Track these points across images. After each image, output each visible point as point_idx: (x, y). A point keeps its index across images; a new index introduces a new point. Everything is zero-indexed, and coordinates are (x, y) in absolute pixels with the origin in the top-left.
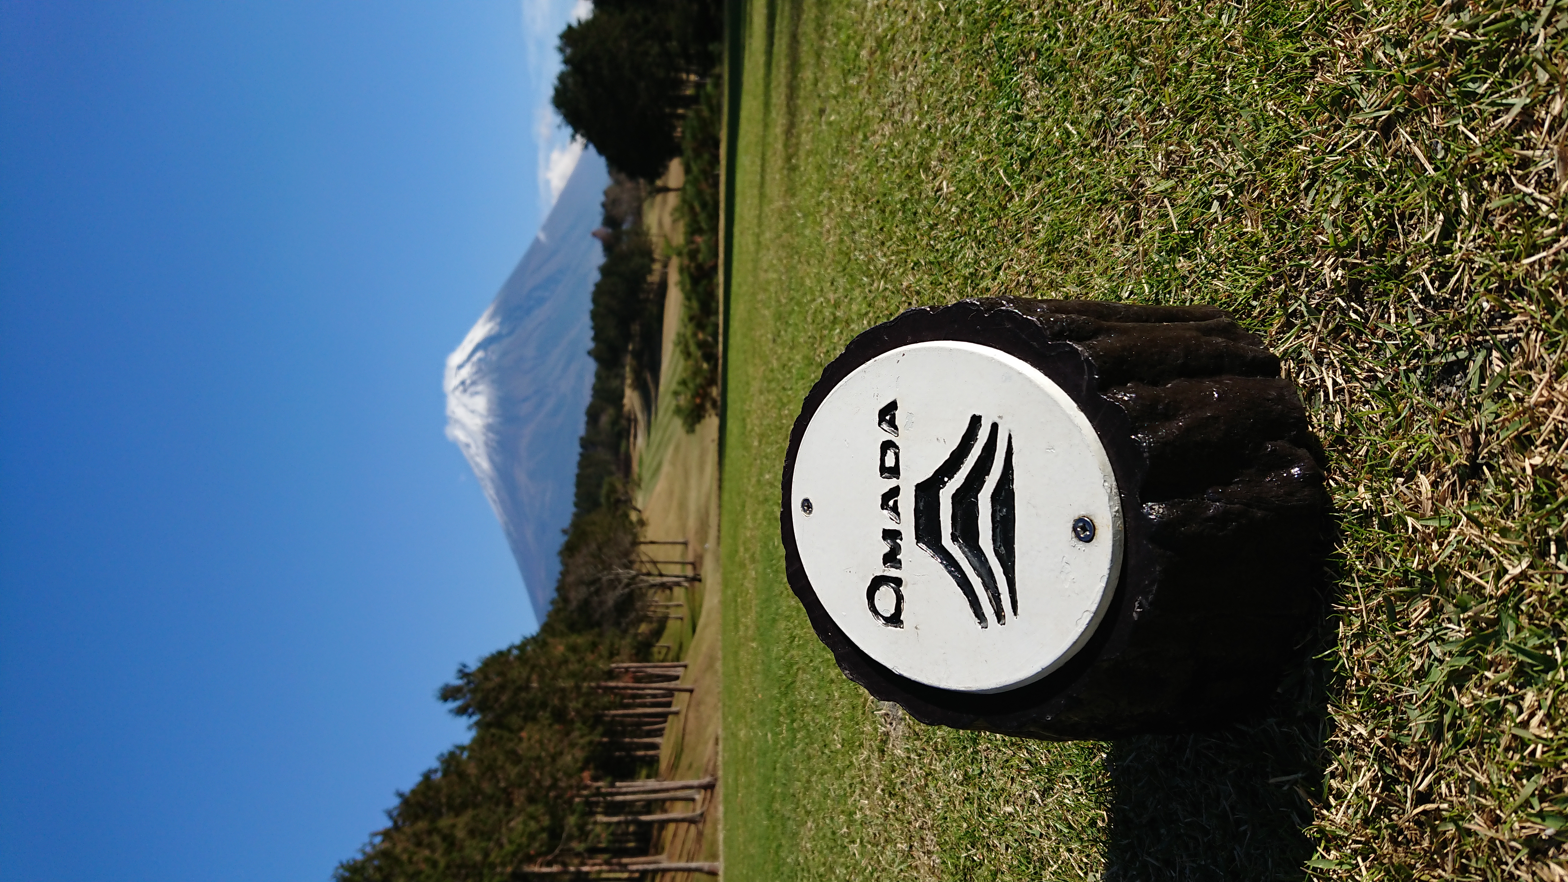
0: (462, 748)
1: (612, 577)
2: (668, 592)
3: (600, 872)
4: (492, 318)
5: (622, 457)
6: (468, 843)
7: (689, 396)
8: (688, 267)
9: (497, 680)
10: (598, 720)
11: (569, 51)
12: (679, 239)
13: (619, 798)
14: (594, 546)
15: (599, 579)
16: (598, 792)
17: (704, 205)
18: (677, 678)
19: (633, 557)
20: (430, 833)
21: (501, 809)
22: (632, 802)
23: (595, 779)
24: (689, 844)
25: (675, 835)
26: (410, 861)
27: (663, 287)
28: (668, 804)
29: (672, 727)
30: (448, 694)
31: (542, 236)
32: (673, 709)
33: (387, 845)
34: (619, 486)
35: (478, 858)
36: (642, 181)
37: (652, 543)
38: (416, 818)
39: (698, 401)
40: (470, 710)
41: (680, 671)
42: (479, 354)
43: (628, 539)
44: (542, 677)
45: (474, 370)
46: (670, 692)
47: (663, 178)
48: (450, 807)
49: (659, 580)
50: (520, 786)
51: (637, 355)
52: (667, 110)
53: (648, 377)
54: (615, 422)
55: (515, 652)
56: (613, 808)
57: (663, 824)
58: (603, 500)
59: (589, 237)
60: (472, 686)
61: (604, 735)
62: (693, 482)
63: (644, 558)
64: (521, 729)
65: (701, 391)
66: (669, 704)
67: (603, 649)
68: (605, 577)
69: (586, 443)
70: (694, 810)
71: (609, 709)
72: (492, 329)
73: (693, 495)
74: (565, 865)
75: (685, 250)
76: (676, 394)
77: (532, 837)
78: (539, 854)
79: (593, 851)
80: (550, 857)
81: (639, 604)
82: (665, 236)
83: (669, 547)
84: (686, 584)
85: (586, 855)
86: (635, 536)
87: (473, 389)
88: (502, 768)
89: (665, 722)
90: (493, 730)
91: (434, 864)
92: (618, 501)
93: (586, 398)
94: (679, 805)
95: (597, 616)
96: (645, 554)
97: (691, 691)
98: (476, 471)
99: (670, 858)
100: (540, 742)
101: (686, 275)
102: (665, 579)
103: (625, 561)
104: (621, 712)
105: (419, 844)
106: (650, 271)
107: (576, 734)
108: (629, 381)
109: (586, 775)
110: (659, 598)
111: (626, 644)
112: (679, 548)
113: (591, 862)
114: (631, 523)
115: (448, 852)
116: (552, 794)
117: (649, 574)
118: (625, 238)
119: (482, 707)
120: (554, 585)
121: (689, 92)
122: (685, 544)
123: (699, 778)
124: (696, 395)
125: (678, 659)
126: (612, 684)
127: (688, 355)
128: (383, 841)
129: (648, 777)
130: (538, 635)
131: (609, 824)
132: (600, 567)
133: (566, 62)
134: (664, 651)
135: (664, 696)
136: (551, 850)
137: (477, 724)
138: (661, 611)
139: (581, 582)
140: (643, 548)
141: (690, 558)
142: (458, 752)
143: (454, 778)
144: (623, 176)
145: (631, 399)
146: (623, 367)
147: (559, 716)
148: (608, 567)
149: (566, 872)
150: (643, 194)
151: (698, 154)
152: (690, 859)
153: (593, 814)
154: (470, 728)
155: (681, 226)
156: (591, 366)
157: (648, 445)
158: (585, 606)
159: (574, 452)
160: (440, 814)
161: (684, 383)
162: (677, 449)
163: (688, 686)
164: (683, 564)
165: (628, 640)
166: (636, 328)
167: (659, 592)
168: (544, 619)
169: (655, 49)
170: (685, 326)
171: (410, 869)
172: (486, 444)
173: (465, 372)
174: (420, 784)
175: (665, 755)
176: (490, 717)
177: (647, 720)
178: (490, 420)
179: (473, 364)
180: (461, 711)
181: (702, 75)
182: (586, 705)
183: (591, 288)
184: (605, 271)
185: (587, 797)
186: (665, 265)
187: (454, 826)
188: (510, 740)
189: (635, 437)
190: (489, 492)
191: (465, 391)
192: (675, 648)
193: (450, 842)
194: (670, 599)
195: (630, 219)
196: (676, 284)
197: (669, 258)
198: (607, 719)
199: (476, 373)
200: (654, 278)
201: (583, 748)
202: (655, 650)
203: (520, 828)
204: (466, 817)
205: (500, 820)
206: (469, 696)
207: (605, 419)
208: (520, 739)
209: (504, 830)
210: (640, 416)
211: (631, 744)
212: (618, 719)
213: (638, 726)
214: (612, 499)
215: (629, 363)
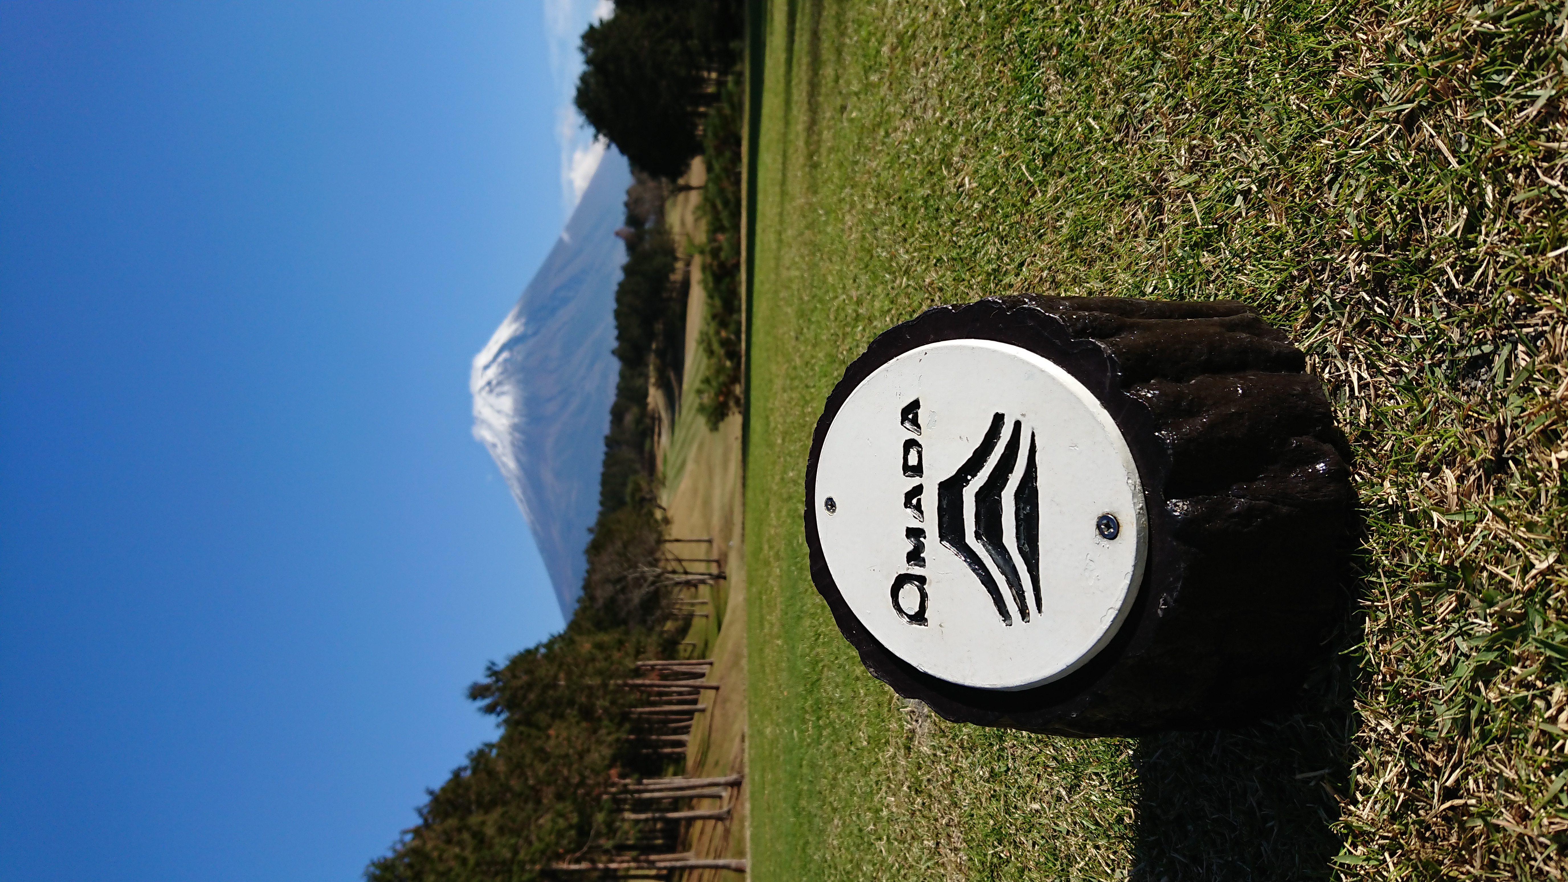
0: (490, 746)
1: (637, 575)
2: (693, 589)
3: (628, 869)
4: (517, 318)
5: (646, 455)
6: (497, 840)
7: (712, 394)
8: (711, 265)
9: (524, 678)
10: (625, 717)
11: (591, 51)
12: (701, 237)
13: (647, 795)
14: (619, 544)
15: (625, 578)
16: (625, 790)
17: (726, 203)
18: (703, 675)
19: (658, 555)
20: (459, 830)
21: (530, 806)
22: (659, 800)
23: (623, 776)
24: (717, 841)
25: (702, 832)
26: (440, 858)
27: (686, 285)
28: (695, 801)
29: (698, 724)
30: (477, 692)
31: (566, 237)
32: (699, 706)
33: (417, 843)
34: (644, 484)
35: (507, 854)
36: (664, 180)
37: (677, 541)
38: (446, 815)
39: (721, 399)
40: (499, 709)
41: (705, 669)
42: (505, 355)
43: (653, 537)
44: (569, 674)
45: (500, 370)
46: (696, 690)
47: (686, 177)
48: (480, 804)
49: (684, 578)
50: (549, 784)
51: (660, 354)
52: (689, 109)
53: (672, 375)
54: (639, 421)
55: (543, 650)
56: (641, 806)
57: (690, 821)
58: (628, 499)
59: (612, 237)
60: (500, 684)
61: (630, 732)
62: (717, 480)
63: (670, 556)
64: (549, 726)
65: (724, 389)
66: (695, 702)
67: (630, 647)
68: (631, 575)
69: (611, 442)
70: (721, 807)
71: (636, 707)
72: (516, 330)
73: (717, 493)
74: (593, 862)
75: (708, 249)
76: (699, 392)
77: (560, 834)
78: (568, 852)
79: (621, 848)
80: (578, 854)
81: (664, 602)
82: (687, 235)
83: (694, 545)
84: (711, 582)
85: (614, 852)
86: (660, 534)
87: (498, 389)
88: (531, 765)
89: (691, 719)
90: (521, 728)
91: (464, 861)
92: (643, 499)
93: (610, 397)
94: (706, 802)
95: (623, 614)
96: (670, 552)
97: (717, 688)
98: (503, 471)
99: (698, 855)
100: (568, 739)
101: (708, 273)
102: (690, 577)
103: (650, 559)
104: (647, 709)
105: (449, 841)
106: (673, 270)
107: (603, 731)
108: (652, 380)
109: (614, 772)
110: (684, 595)
111: (652, 642)
112: (704, 546)
113: (619, 859)
114: (656, 521)
115: (476, 849)
116: (581, 791)
117: (674, 572)
118: (647, 237)
119: (511, 705)
120: (581, 583)
121: (711, 90)
122: (710, 541)
123: (725, 775)
124: (719, 393)
125: (704, 657)
126: (639, 681)
127: (710, 353)
128: (414, 839)
129: (675, 774)
130: (566, 633)
131: (637, 822)
132: (626, 565)
133: (588, 62)
134: (690, 649)
135: (690, 693)
136: (579, 847)
137: (506, 721)
138: (686, 609)
139: (607, 580)
140: (668, 546)
141: (715, 555)
142: (487, 750)
143: (484, 775)
144: (645, 176)
145: (655, 397)
146: (647, 365)
147: (587, 713)
148: (635, 566)
149: (595, 869)
150: (666, 193)
151: (719, 152)
152: (718, 856)
153: (623, 810)
154: (498, 726)
155: (703, 225)
156: (615, 365)
157: (672, 443)
158: (612, 602)
159: (600, 450)
160: (470, 812)
161: (707, 381)
162: (701, 446)
163: (714, 683)
164: (708, 561)
165: (654, 638)
166: (659, 327)
167: (685, 590)
168: (571, 617)
169: (677, 48)
170: (708, 324)
171: (441, 868)
172: (513, 444)
173: (492, 373)
174: (450, 781)
175: (692, 752)
176: (519, 715)
177: (673, 717)
178: (516, 420)
179: (499, 365)
180: (490, 710)
181: (723, 72)
182: (613, 703)
183: (615, 288)
184: (628, 270)
185: (614, 794)
186: (688, 264)
187: (483, 823)
188: (539, 738)
189: (659, 435)
190: (516, 491)
191: (491, 391)
192: (701, 645)
193: (479, 838)
194: (695, 596)
195: (652, 218)
196: (699, 283)
197: (691, 256)
198: (634, 716)
199: (502, 373)
200: (677, 277)
201: (610, 745)
202: (681, 647)
203: (549, 825)
204: (495, 815)
205: (529, 818)
206: (497, 694)
207: (629, 418)
208: (548, 737)
209: (533, 827)
210: (664, 415)
211: (658, 741)
212: (645, 716)
213: (664, 723)
214: (637, 498)
215: (652, 362)
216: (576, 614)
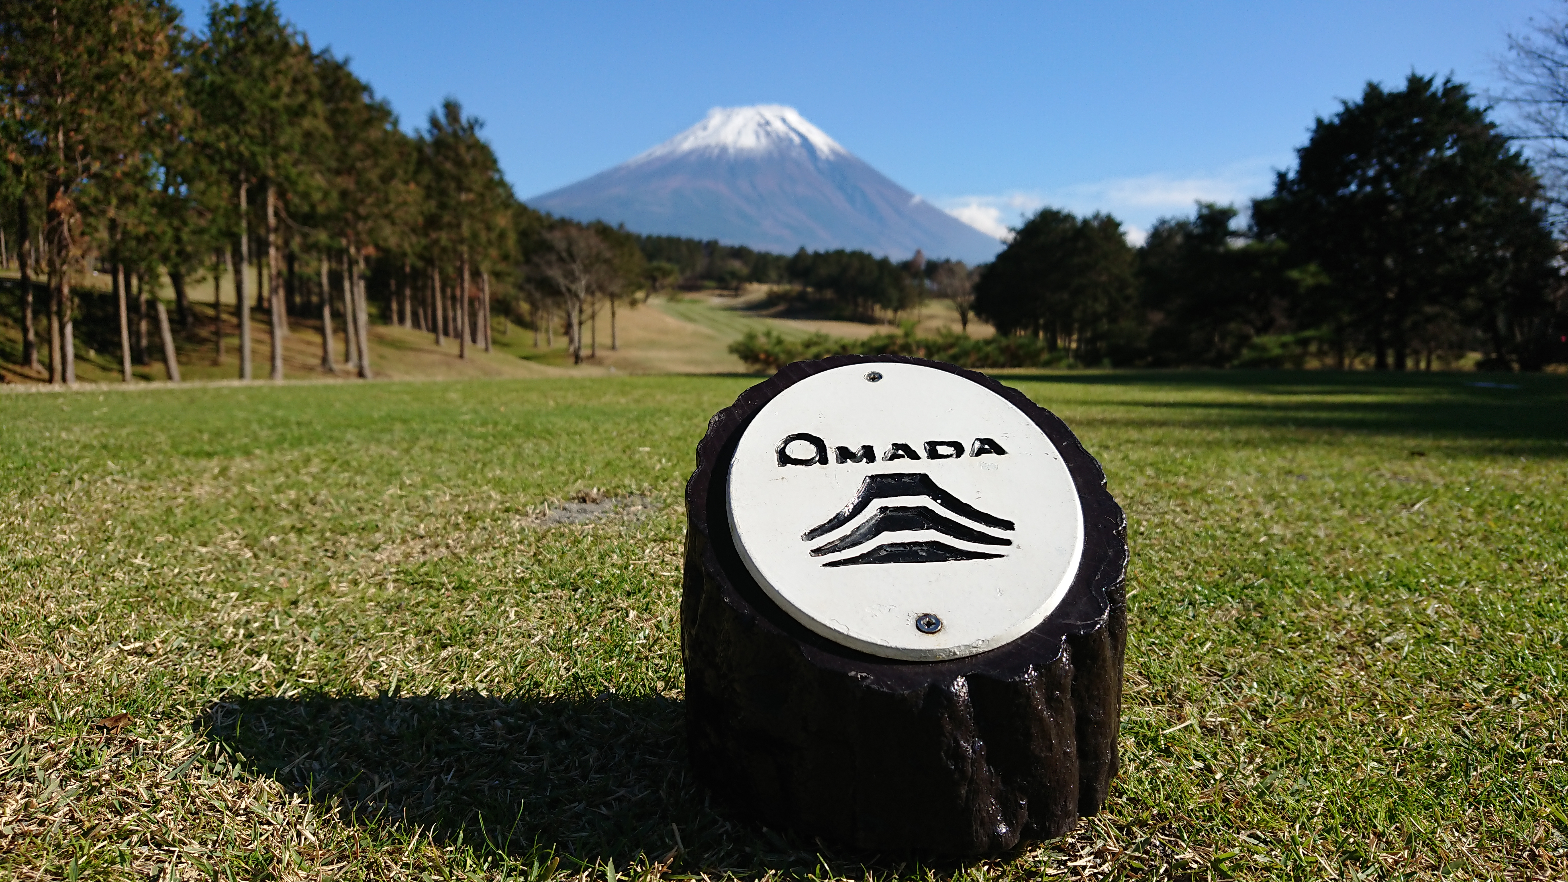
0: (395, 123)
1: (577, 273)
2: (562, 330)
3: (269, 266)
4: (834, 152)
5: (700, 283)
6: (298, 130)
7: (768, 347)
8: (894, 344)
9: (468, 158)
10: (430, 261)
11: (1096, 224)
12: (920, 334)
13: (347, 285)
14: (608, 254)
15: (574, 261)
16: (352, 262)
17: (955, 358)
18: (474, 341)
19: (598, 295)
20: (308, 92)
21: (334, 164)
22: (342, 298)
23: (367, 259)
24: (300, 359)
25: (309, 343)
26: (278, 72)
27: (870, 321)
28: (342, 335)
29: (423, 337)
30: (452, 109)
31: (916, 199)
32: (442, 339)
33: (293, 46)
34: (670, 280)
35: (283, 140)
36: (972, 298)
37: (613, 314)
38: (323, 77)
39: (762, 356)
40: (435, 131)
41: (481, 344)
42: (797, 140)
43: (615, 288)
44: (471, 203)
45: (781, 134)
46: (459, 336)
47: (976, 319)
48: (334, 112)
49: (575, 321)
50: (357, 183)
51: (802, 296)
52: (1041, 321)
53: (781, 307)
54: (734, 275)
55: (496, 177)
56: (336, 279)
57: (321, 330)
58: (655, 264)
59: (915, 248)
60: (460, 133)
61: (413, 267)
62: (677, 354)
63: (597, 306)
64: (418, 184)
65: (771, 359)
66: (446, 333)
67: (501, 267)
68: (577, 267)
69: (711, 247)
70: (337, 362)
71: (440, 273)
72: (822, 151)
73: (663, 354)
74: (276, 230)
75: (910, 340)
76: (768, 334)
77: (305, 196)
78: (287, 204)
79: (290, 259)
80: (283, 214)
81: (549, 301)
82: (919, 322)
83: (609, 331)
84: (572, 349)
85: (287, 251)
86: (619, 296)
87: (762, 133)
88: (376, 165)
89: (428, 330)
90: (415, 155)
91: (275, 96)
92: (654, 279)
93: (757, 246)
94: (341, 347)
95: (536, 259)
96: (601, 308)
97: (461, 356)
98: (679, 137)
99: (286, 339)
100: (405, 203)
101: (886, 341)
102: (576, 328)
103: (594, 287)
104: (438, 285)
105: (295, 81)
106: (885, 307)
107: (414, 239)
108: (775, 288)
109: (371, 250)
110: (556, 321)
111: (507, 289)
112: (608, 341)
113: (280, 257)
114: (633, 292)
115: (287, 109)
116: (349, 216)
117: (581, 311)
118: (916, 282)
119: (439, 144)
120: (567, 215)
121: (1060, 343)
122: (613, 347)
123: (371, 365)
124: (768, 354)
125: (495, 342)
126: (467, 276)
127: (808, 345)
128: (298, 45)
129: (370, 315)
130: (516, 201)
131: (319, 274)
132: (587, 262)
133: (1085, 222)
134: (501, 328)
135: (455, 328)
136: (292, 215)
137: (421, 139)
138: (542, 324)
139: (570, 242)
140: (608, 304)
141: (599, 353)
142: (391, 119)
143: (365, 115)
144: (976, 279)
145: (758, 291)
146: (790, 282)
147: (432, 222)
148: (587, 270)
149: (268, 230)
150: (959, 299)
151: (1003, 350)
152: (285, 360)
153: (329, 259)
154: (417, 131)
155: (931, 337)
156: (789, 250)
157: (713, 309)
158: (546, 247)
159: (702, 234)
160: (327, 101)
161: (779, 342)
162: (709, 338)
163: (467, 353)
164: (593, 346)
165: (512, 291)
166: (829, 294)
167: (563, 322)
168: (531, 206)
169: (1100, 308)
170: (836, 342)
171: (269, 72)
172: (707, 147)
173: (778, 126)
174: (357, 81)
175: (394, 331)
176: (428, 151)
177: (430, 312)
178: (731, 151)
179: (787, 134)
180: (434, 122)
181: (1077, 354)
182: (444, 250)
183: (866, 249)
184: (884, 263)
185: (347, 250)
186: (891, 323)
187: (315, 115)
188: (406, 172)
189: (721, 296)
190: (659, 150)
191: (760, 125)
192: (505, 339)
193: (299, 112)
194: (556, 333)
195: (935, 287)
196: (877, 332)
197: (898, 326)
198: (430, 270)
199: (778, 137)
200: (878, 311)
201: (400, 246)
202: (502, 319)
203: (313, 183)
204: (324, 128)
205: (321, 162)
206: (450, 130)
207: (736, 265)
208: (406, 183)
209: (311, 167)
210: (741, 300)
211: (404, 297)
212: (430, 283)
213: (422, 302)
214: (656, 274)
215: (795, 288)
216: (534, 212)
